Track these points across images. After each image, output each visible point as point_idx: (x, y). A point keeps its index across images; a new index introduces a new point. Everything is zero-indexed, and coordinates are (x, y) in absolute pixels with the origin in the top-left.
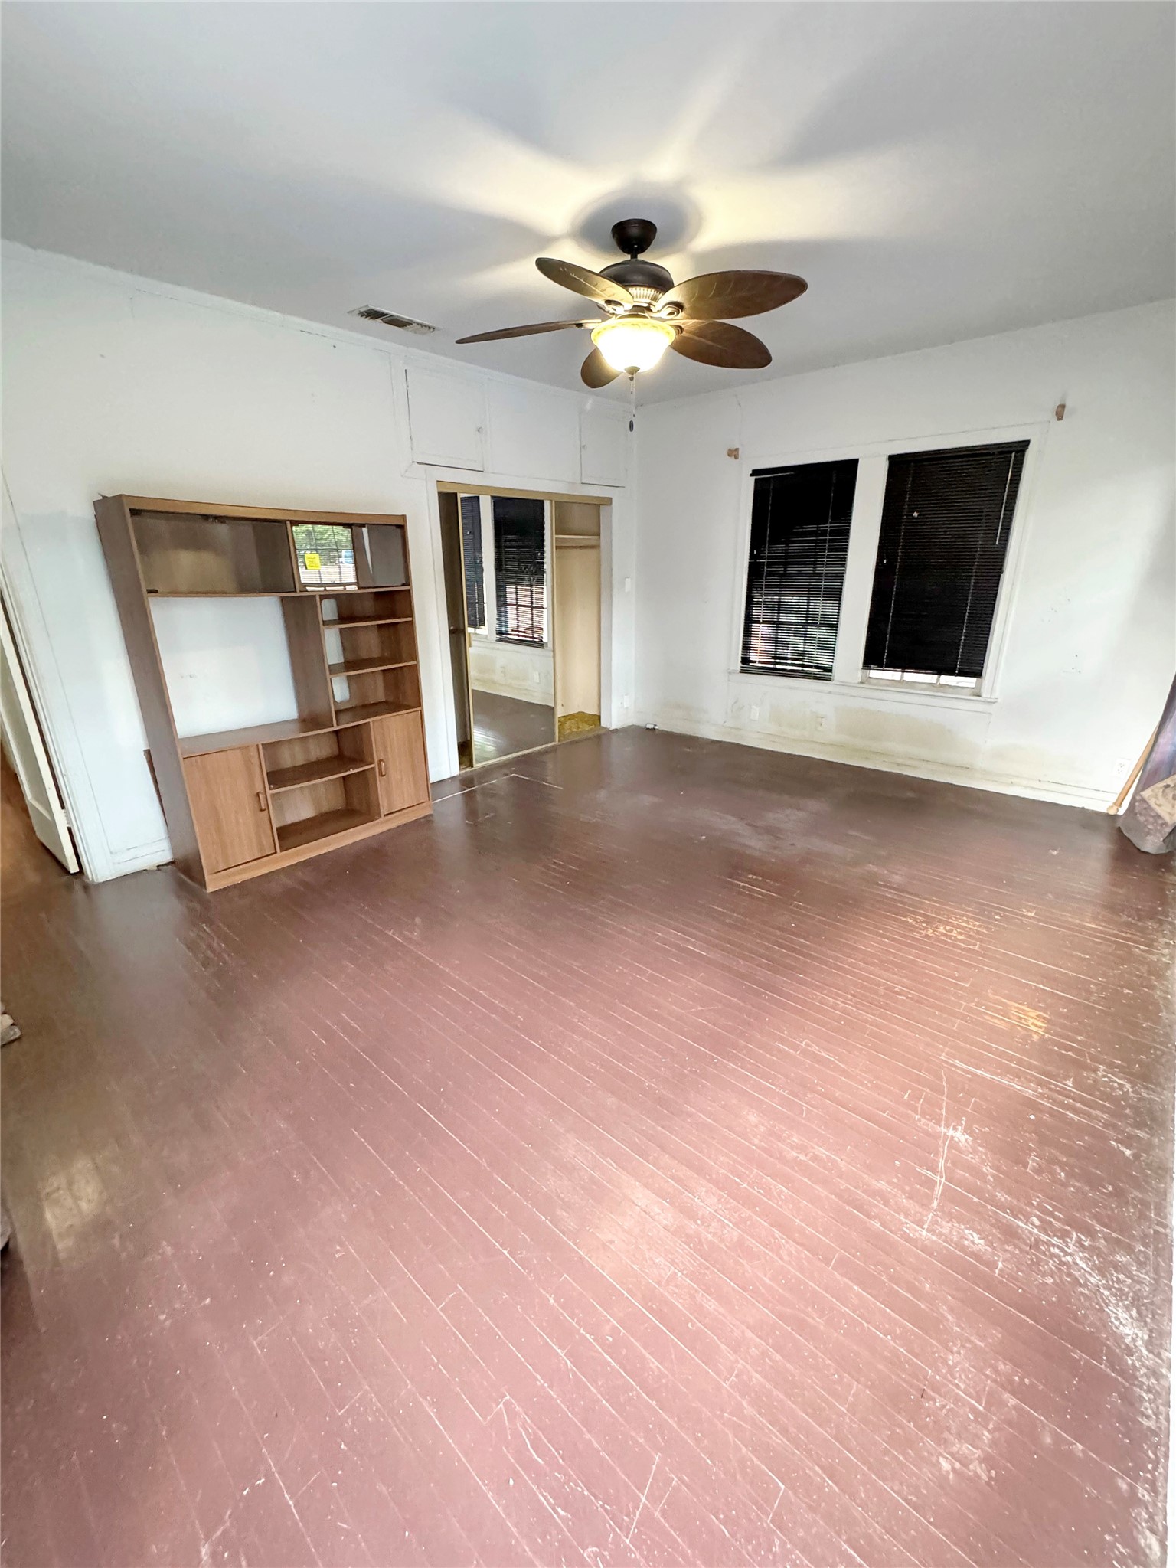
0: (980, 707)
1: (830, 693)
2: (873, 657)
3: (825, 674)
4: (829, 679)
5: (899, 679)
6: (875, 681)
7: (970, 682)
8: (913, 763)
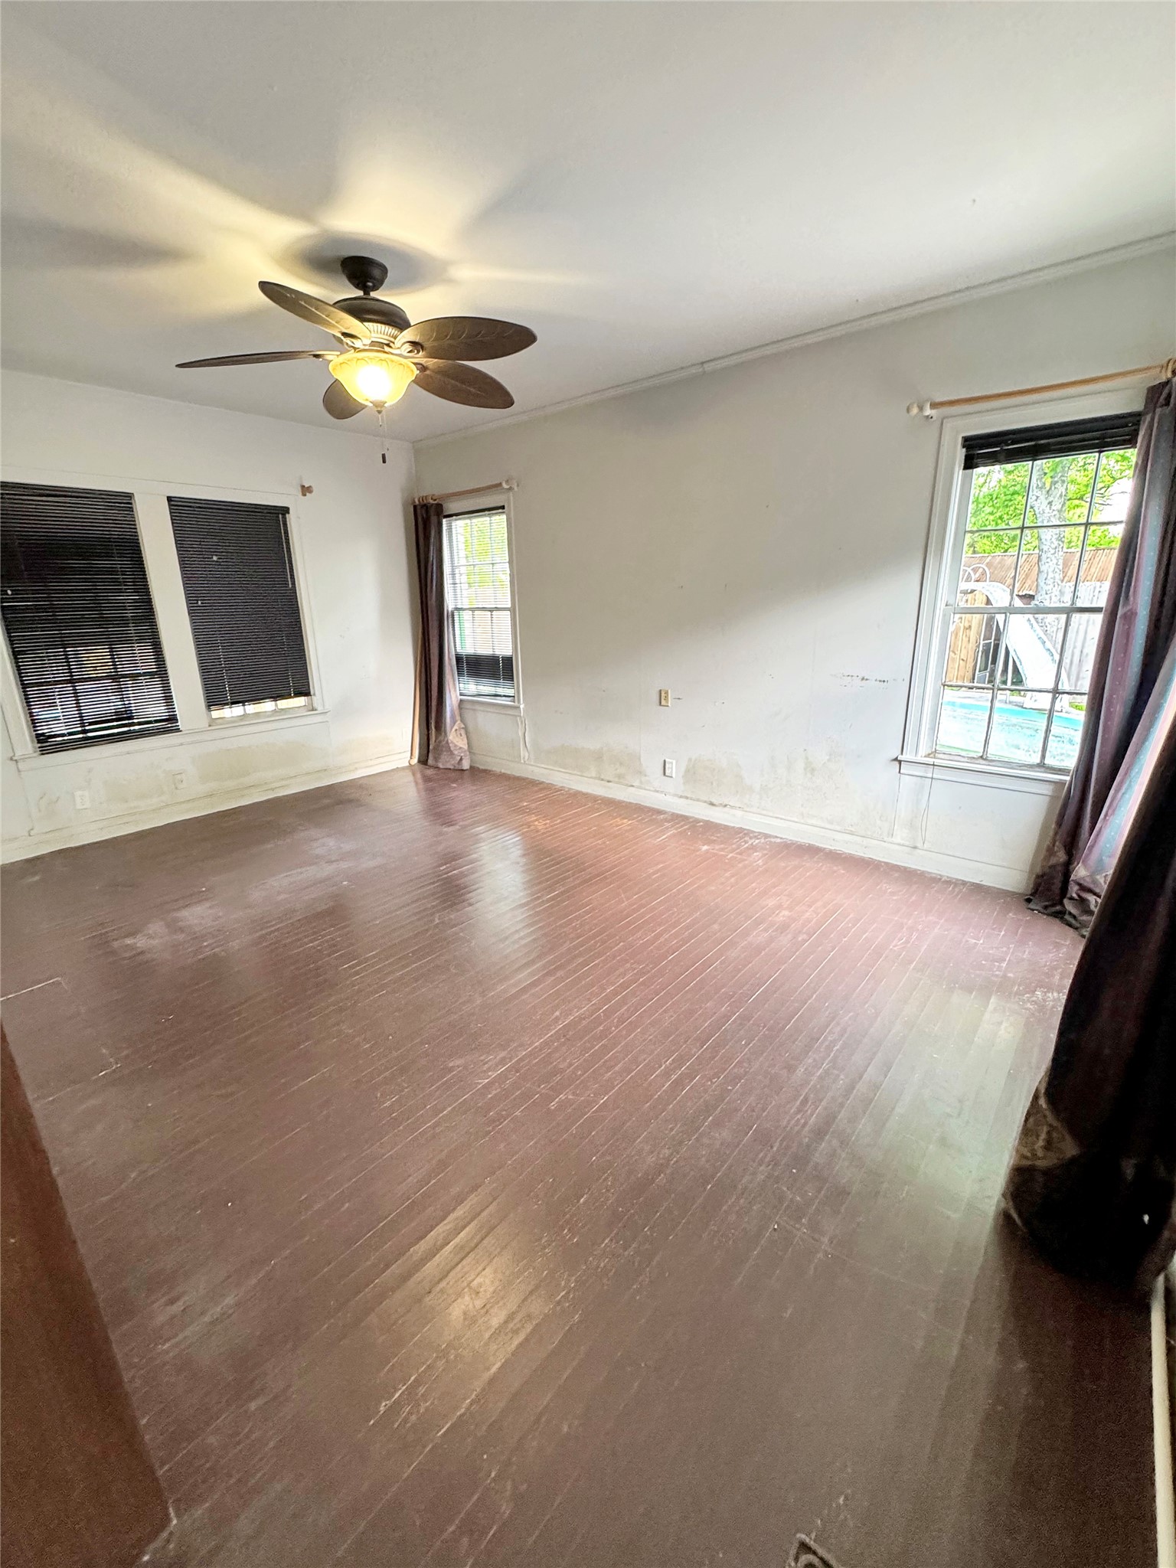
0: (319, 719)
1: (182, 744)
2: (215, 698)
3: (169, 724)
4: (178, 730)
5: (242, 713)
6: (220, 721)
7: (301, 701)
8: (284, 783)
